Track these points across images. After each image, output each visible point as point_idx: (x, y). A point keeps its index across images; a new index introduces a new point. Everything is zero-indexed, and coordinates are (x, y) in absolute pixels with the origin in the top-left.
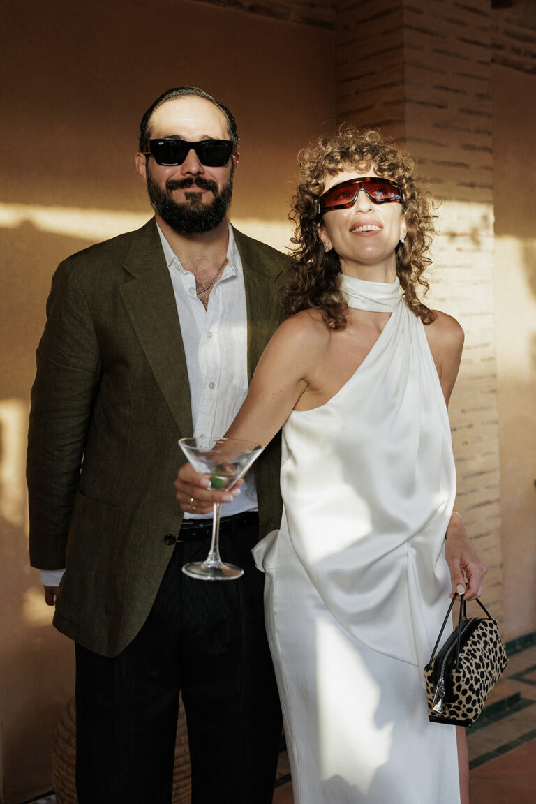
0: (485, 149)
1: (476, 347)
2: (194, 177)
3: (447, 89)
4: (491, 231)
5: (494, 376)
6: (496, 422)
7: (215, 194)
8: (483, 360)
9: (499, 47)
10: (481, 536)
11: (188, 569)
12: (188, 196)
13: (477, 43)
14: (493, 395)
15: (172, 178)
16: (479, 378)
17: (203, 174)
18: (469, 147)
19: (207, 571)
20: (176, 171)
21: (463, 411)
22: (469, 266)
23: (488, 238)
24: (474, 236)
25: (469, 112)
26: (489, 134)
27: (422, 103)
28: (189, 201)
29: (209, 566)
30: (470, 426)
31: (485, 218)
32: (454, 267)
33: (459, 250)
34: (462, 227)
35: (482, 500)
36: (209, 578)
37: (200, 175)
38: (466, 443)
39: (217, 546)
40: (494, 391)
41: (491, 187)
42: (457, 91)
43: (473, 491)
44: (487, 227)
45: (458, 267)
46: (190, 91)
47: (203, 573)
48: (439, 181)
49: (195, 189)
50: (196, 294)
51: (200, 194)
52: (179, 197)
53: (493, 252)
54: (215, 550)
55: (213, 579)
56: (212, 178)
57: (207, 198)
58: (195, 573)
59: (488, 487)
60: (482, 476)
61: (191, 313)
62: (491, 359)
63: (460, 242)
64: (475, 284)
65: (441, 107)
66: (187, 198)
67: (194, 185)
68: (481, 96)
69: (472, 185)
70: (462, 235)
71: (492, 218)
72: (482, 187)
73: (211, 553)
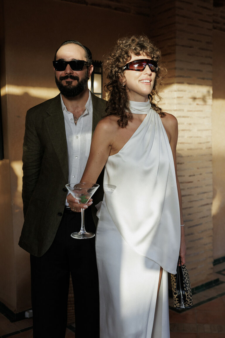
0: (209, 64)
1: (204, 143)
2: (69, 75)
3: (193, 40)
4: (211, 97)
5: (211, 155)
6: (212, 173)
7: (78, 82)
8: (207, 148)
9: (218, 23)
10: (204, 217)
11: (73, 235)
12: (67, 82)
13: (206, 21)
14: (210, 162)
15: (62, 76)
16: (205, 155)
17: (73, 73)
18: (202, 63)
19: (80, 235)
20: (63, 73)
21: (198, 168)
22: (202, 111)
23: (210, 100)
24: (204, 99)
25: (203, 49)
26: (211, 58)
27: (183, 46)
28: (67, 84)
29: (82, 234)
30: (201, 174)
31: (209, 92)
32: (195, 111)
33: (197, 104)
34: (199, 95)
35: (205, 203)
36: (82, 238)
37: (71, 74)
38: (199, 181)
39: (84, 225)
40: (211, 161)
41: (212, 80)
42: (197, 41)
43: (201, 199)
44: (209, 95)
45: (197, 111)
46: (72, 42)
47: (79, 236)
48: (190, 77)
49: (69, 80)
50: (73, 121)
51: (72, 82)
52: (64, 83)
53: (212, 105)
54: (83, 227)
55: (83, 238)
56: (77, 75)
57: (75, 83)
58: (76, 236)
59: (207, 198)
60: (206, 194)
61: (71, 128)
62: (210, 148)
63: (197, 101)
64: (204, 118)
65: (191, 47)
66: (67, 83)
67: (69, 78)
68: (208, 43)
69: (203, 79)
70: (199, 98)
71: (211, 92)
72: (207, 79)
73: (82, 228)
